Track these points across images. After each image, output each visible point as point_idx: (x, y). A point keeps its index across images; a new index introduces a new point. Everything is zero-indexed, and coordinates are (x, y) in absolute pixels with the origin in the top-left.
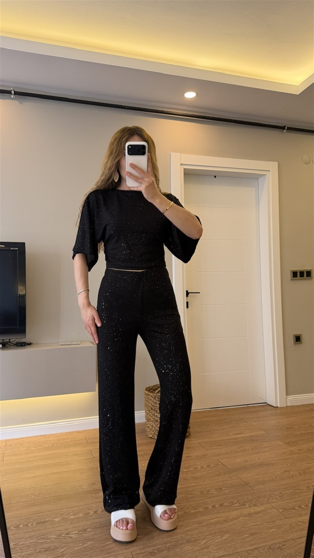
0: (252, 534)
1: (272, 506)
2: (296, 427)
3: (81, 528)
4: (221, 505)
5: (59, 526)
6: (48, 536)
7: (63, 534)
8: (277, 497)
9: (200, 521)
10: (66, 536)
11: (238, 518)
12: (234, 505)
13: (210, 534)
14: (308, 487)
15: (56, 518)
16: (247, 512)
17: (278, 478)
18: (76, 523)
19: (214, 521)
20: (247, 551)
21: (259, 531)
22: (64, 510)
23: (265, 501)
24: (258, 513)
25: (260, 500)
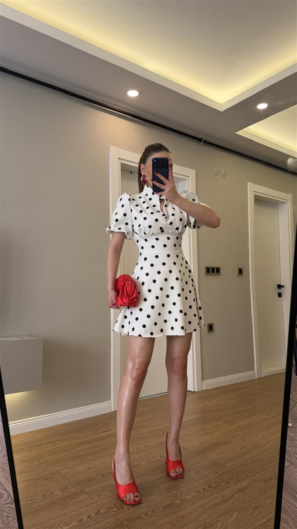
0: (255, 508)
1: (252, 479)
2: (223, 408)
4: (210, 486)
8: (251, 470)
9: (202, 505)
11: (233, 496)
12: (221, 484)
13: (220, 516)
14: (270, 458)
16: (236, 489)
17: (239, 453)
19: (214, 503)
21: (259, 504)
23: (244, 476)
24: (246, 487)
25: (239, 476)
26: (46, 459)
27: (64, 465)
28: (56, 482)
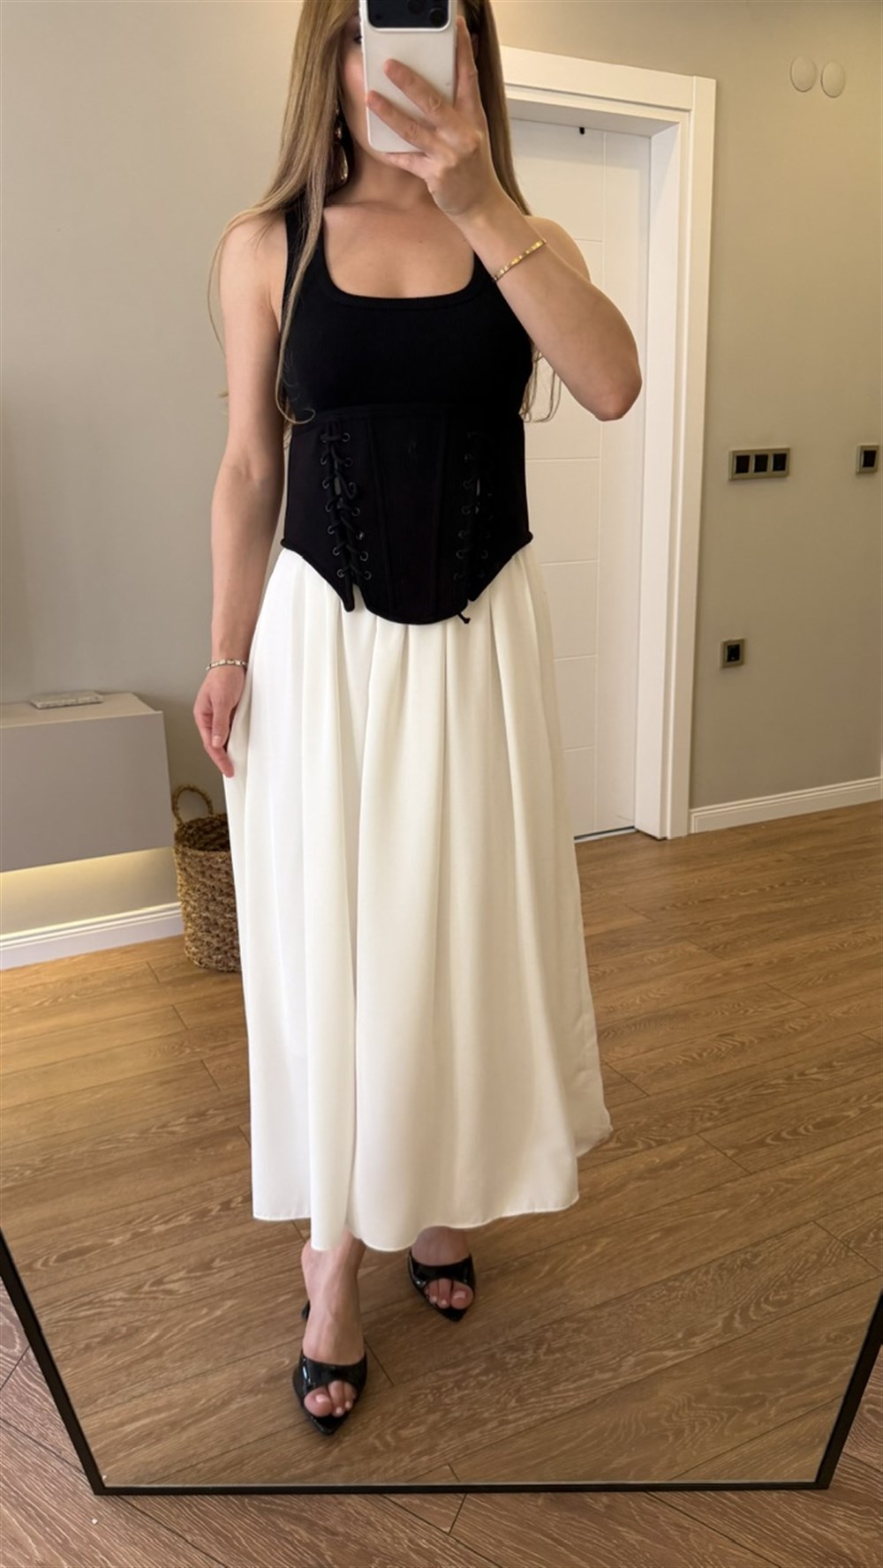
0: (668, 1231)
1: (703, 1139)
2: (725, 897)
3: (192, 1260)
5: (129, 1260)
6: (99, 1294)
7: (145, 1283)
8: (713, 1112)
10: (154, 1288)
11: (623, 1186)
13: (557, 1244)
15: (112, 1236)
16: (642, 1166)
17: (705, 1054)
18: (176, 1245)
20: (664, 1282)
21: (684, 1220)
22: (132, 1208)
23: (684, 1127)
24: (672, 1165)
25: (670, 1125)
26: (186, 1023)
27: (222, 1046)
28: (185, 1094)
